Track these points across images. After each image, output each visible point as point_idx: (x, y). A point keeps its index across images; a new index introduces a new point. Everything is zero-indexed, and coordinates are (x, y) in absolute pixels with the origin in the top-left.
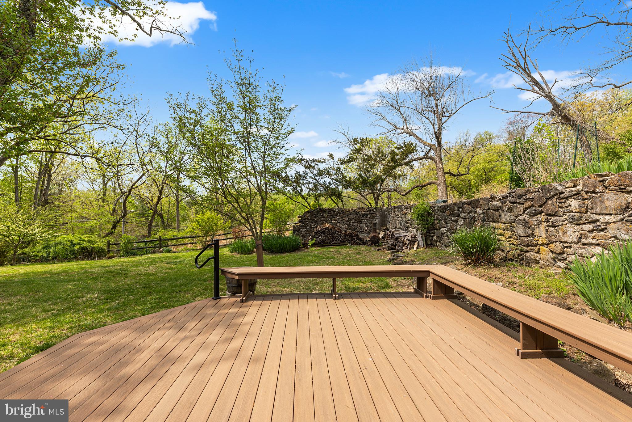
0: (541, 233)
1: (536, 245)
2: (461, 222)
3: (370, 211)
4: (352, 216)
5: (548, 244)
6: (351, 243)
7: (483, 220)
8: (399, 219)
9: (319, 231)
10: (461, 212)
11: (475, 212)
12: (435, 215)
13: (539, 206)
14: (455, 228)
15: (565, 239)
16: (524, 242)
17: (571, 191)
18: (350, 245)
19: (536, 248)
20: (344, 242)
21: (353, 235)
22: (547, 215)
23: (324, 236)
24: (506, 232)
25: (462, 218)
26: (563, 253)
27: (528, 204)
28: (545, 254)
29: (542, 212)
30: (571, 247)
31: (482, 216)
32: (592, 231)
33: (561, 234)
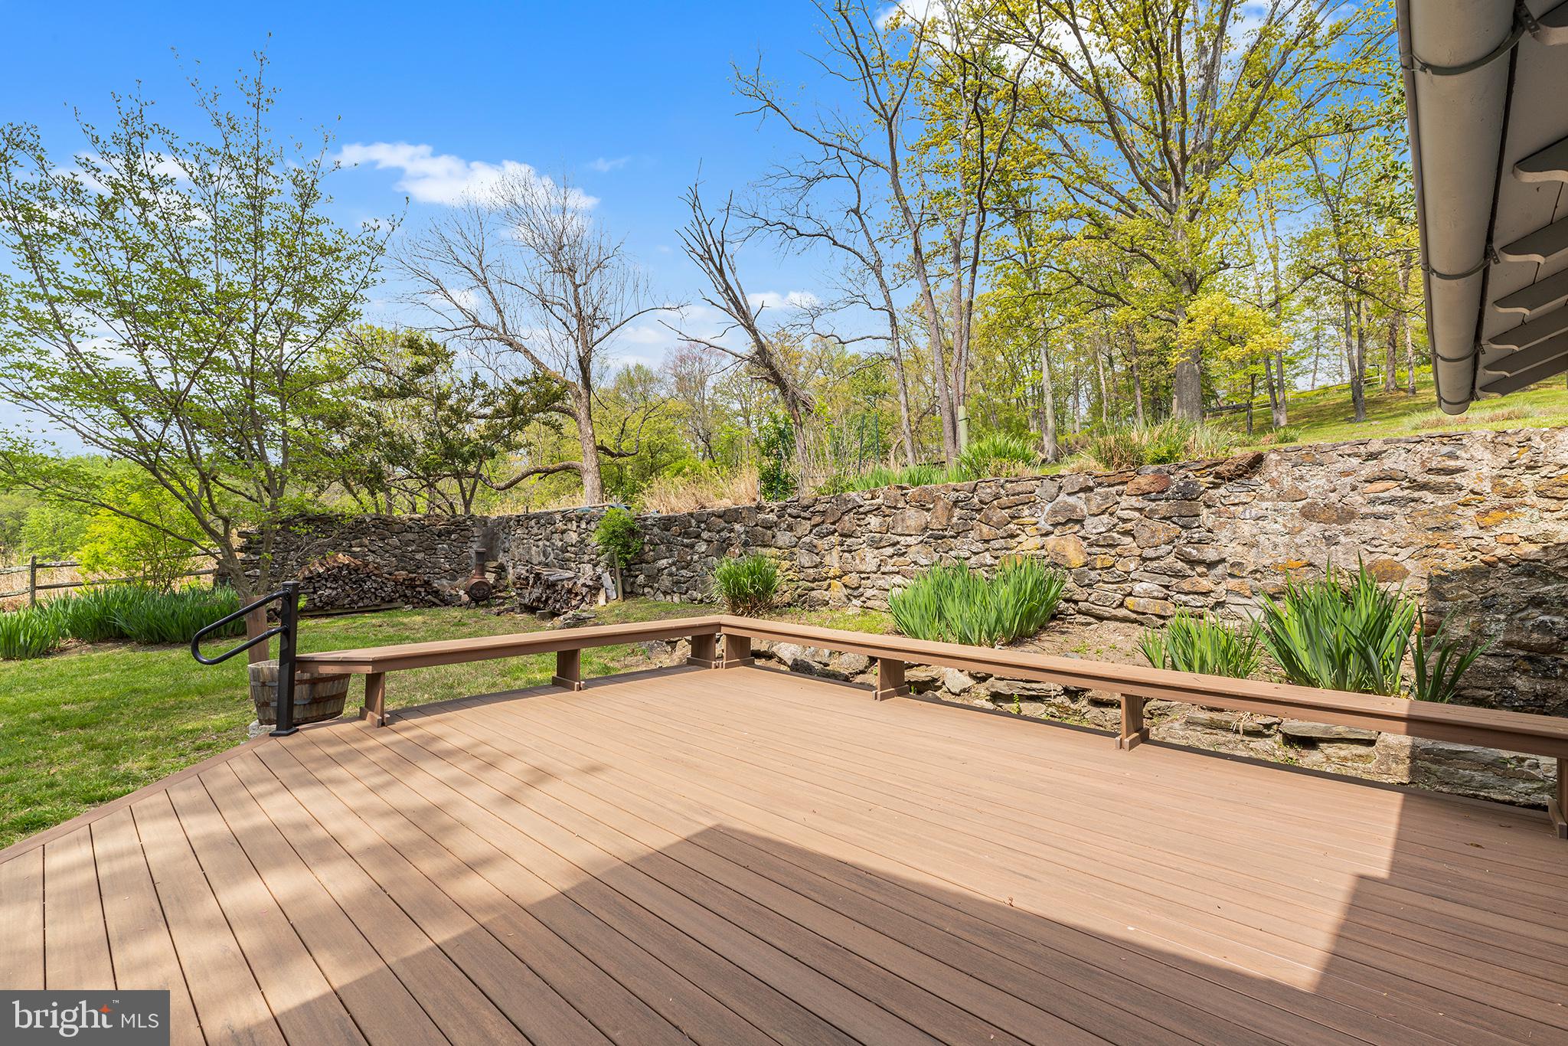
0: (833, 561)
1: (825, 580)
2: (702, 547)
3: (457, 524)
4: (410, 536)
5: (840, 577)
6: (413, 603)
7: (746, 544)
8: (540, 543)
9: (319, 576)
10: (703, 530)
11: (732, 531)
12: (646, 534)
13: (832, 524)
14: (689, 558)
15: (862, 568)
16: (810, 575)
17: (872, 505)
18: (409, 607)
19: (825, 584)
20: (391, 601)
21: (418, 583)
22: (841, 535)
23: (333, 589)
24: (783, 562)
25: (706, 540)
26: (860, 586)
27: (817, 519)
28: (838, 591)
29: (835, 531)
30: (868, 578)
31: (743, 536)
32: (891, 557)
33: (857, 561)
